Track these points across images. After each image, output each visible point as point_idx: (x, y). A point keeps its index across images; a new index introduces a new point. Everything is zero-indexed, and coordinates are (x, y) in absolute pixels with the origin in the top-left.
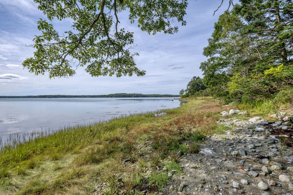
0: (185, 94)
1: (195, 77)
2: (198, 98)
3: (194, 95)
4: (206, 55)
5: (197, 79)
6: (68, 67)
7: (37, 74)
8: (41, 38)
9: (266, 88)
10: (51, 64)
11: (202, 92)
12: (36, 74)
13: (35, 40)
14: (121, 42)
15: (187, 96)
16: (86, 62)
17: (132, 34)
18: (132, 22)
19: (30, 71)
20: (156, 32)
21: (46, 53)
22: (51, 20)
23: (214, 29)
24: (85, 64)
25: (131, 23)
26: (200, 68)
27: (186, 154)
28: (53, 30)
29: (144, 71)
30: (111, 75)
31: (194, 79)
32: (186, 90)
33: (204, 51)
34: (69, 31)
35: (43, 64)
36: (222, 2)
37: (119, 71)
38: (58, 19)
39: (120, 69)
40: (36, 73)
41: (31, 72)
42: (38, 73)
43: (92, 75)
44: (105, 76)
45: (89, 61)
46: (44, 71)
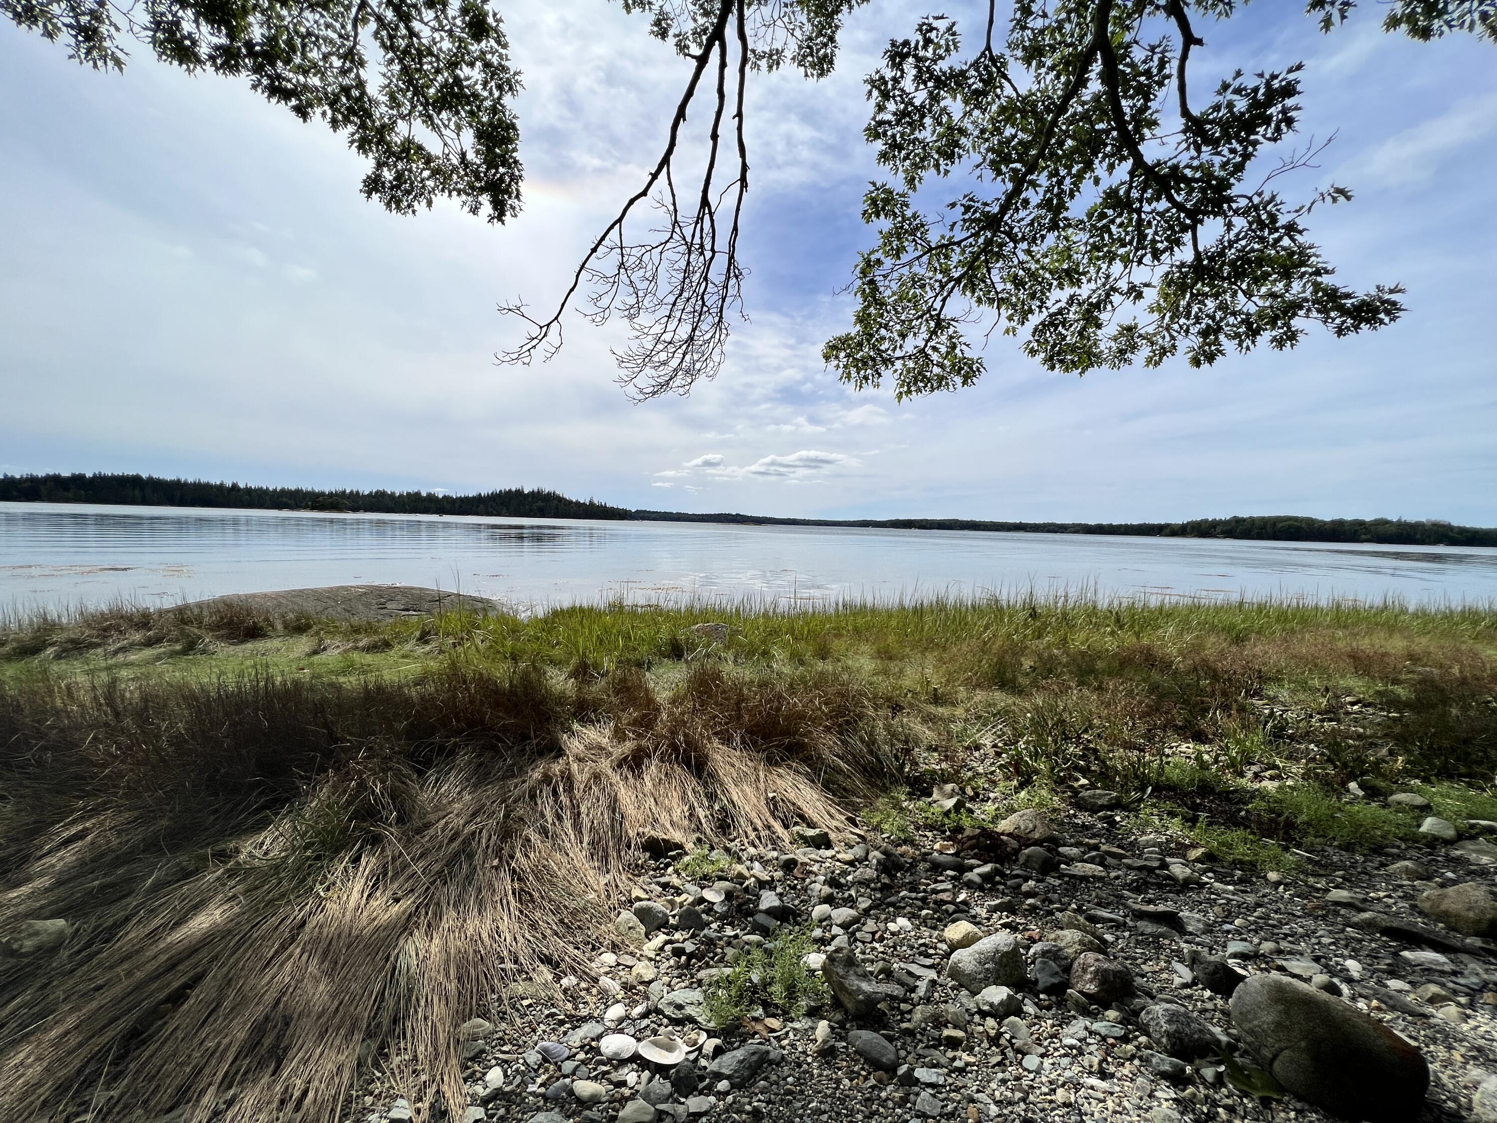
6: (957, 351)
7: (861, 387)
8: (874, 257)
10: (901, 347)
13: (858, 269)
14: (1217, 160)
16: (1031, 311)
17: (1292, 76)
19: (840, 378)
21: (889, 307)
28: (909, 213)
29: (1391, 291)
30: (1154, 361)
34: (965, 197)
35: (879, 350)
37: (1204, 333)
38: (939, 172)
39: (1213, 318)
41: (843, 379)
42: (864, 381)
43: (1052, 368)
44: (1125, 367)
45: (1040, 307)
46: (880, 375)
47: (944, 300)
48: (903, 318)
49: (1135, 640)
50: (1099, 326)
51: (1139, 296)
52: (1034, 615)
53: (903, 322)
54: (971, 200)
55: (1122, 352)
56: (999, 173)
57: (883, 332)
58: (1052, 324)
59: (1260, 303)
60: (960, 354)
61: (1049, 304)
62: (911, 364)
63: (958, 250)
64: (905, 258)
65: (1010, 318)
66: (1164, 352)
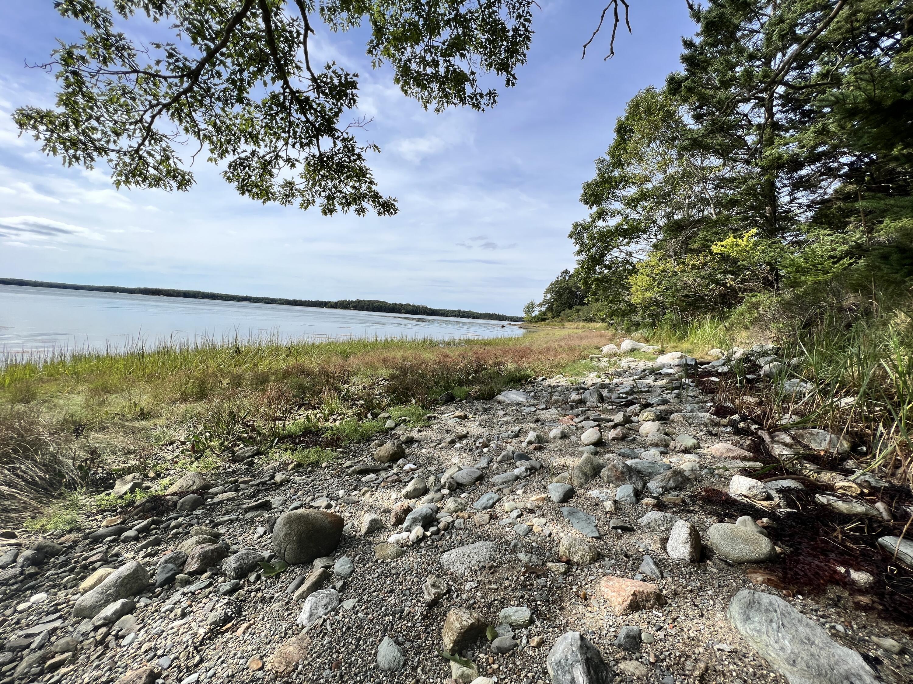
0: (536, 313)
1: (566, 272)
2: (567, 324)
3: (558, 316)
4: (587, 203)
5: (570, 276)
6: (171, 162)
7: (70, 164)
8: (76, 52)
9: (713, 290)
10: (115, 142)
11: (579, 310)
12: (67, 164)
14: (327, 105)
15: (542, 318)
16: (227, 151)
17: (355, 79)
18: (377, 64)
19: (44, 150)
20: (445, 104)
21: (98, 104)
22: (125, 16)
23: (615, 135)
24: (222, 158)
25: (374, 66)
26: (571, 236)
27: (461, 401)
29: (394, 200)
30: (304, 206)
31: (565, 278)
32: (541, 305)
33: (582, 191)
34: (168, 45)
35: (90, 137)
36: (602, 17)
37: (329, 198)
38: (149, 15)
39: (331, 191)
40: (67, 161)
41: (47, 151)
42: (74, 160)
43: (243, 193)
44: (288, 206)
45: (234, 151)
46: (92, 159)
47: (153, 117)
48: (116, 117)
49: (295, 361)
50: (272, 176)
51: (293, 166)
52: (238, 351)
53: (116, 122)
54: (174, 49)
55: (287, 196)
56: (195, 41)
57: (94, 123)
58: (241, 164)
59: (350, 190)
60: (173, 164)
61: (239, 151)
62: (127, 160)
63: (165, 84)
64: (111, 67)
65: (212, 151)
66: (309, 203)
